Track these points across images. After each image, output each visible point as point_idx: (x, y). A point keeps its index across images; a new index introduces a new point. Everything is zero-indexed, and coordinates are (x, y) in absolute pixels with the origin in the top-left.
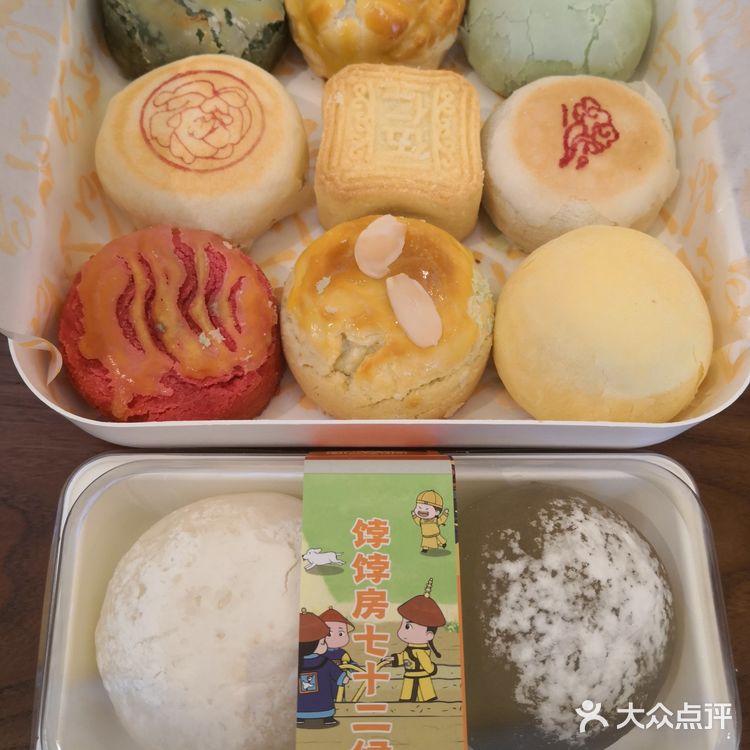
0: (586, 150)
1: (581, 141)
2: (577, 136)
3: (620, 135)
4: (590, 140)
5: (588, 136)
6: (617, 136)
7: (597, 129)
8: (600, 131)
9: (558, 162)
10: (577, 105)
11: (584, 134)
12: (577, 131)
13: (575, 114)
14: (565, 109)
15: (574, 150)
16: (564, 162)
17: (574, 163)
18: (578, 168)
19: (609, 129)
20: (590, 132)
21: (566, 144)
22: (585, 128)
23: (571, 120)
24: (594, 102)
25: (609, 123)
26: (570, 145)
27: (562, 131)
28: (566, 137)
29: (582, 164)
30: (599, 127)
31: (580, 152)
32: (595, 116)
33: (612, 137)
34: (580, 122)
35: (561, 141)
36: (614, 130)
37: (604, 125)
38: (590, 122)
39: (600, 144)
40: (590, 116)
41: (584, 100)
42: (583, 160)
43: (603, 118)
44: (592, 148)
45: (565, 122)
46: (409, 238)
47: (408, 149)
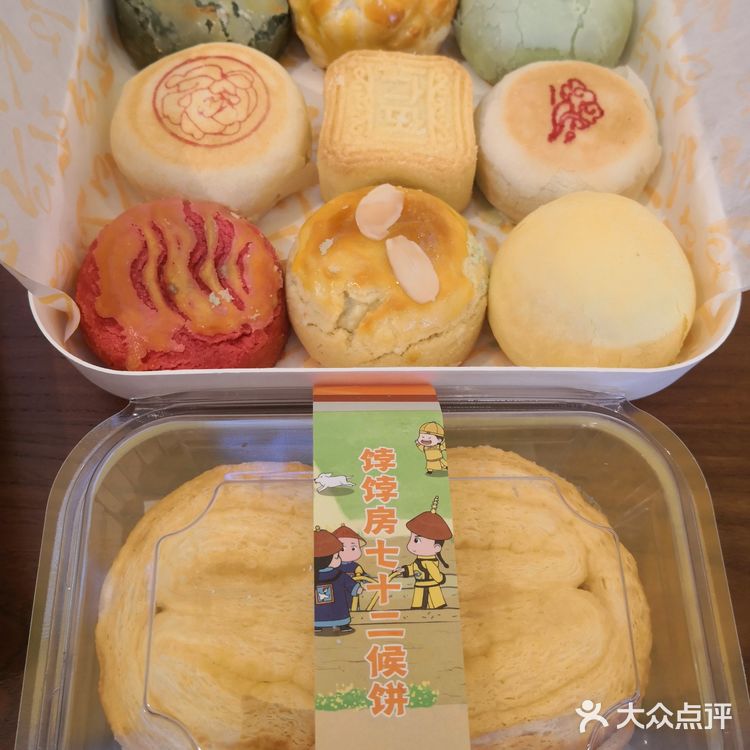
0: (573, 126)
1: (569, 117)
2: (565, 114)
3: (606, 113)
4: (577, 117)
5: (574, 113)
6: (602, 113)
7: (583, 107)
8: (586, 108)
9: (546, 137)
10: (564, 86)
11: (571, 111)
12: (564, 109)
13: (562, 94)
14: (553, 90)
15: (562, 126)
16: (553, 137)
17: (562, 138)
18: (565, 142)
19: (595, 107)
20: (577, 110)
21: (554, 121)
22: (572, 106)
23: (559, 99)
24: (580, 82)
25: (595, 102)
26: (558, 121)
27: (550, 109)
28: (554, 114)
29: (570, 138)
30: (585, 105)
31: (567, 128)
32: (582, 96)
33: (597, 114)
34: (567, 100)
35: (550, 117)
36: (599, 108)
37: (590, 103)
38: (576, 101)
39: (586, 120)
40: (576, 95)
41: (571, 82)
42: (571, 135)
43: (588, 97)
44: (579, 124)
45: (553, 101)
46: (407, 204)
47: (405, 126)
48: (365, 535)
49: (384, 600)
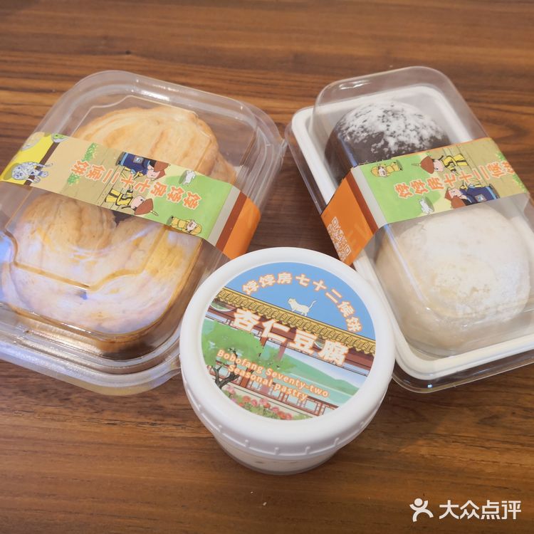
48: (156, 181)
49: (122, 180)
